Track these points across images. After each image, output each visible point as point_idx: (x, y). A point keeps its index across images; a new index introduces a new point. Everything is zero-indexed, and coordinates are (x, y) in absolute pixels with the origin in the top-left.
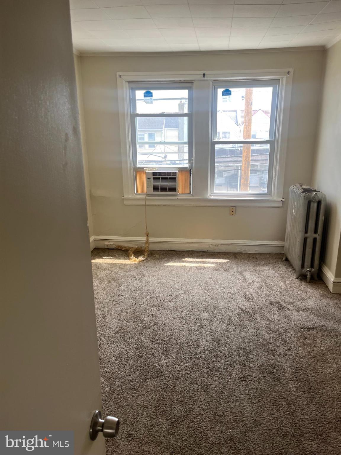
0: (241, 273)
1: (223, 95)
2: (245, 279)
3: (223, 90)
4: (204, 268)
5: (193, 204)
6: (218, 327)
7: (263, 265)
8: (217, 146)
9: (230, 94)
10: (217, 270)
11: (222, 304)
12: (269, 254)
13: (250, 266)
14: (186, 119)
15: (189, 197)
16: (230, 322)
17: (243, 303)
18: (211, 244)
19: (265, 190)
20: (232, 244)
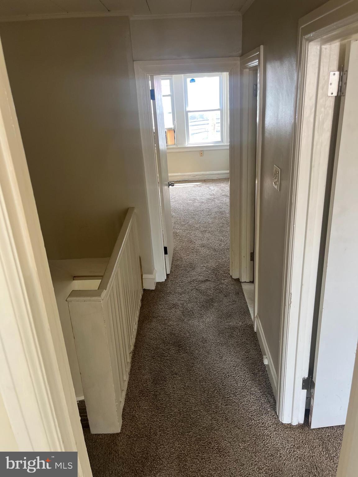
0: (208, 187)
1: (190, 82)
2: (210, 189)
3: (191, 79)
4: (187, 187)
5: (178, 150)
6: (197, 204)
7: (220, 183)
8: (190, 114)
9: (195, 81)
10: (195, 187)
11: (198, 198)
12: (225, 179)
13: (213, 184)
14: (169, 98)
15: (175, 146)
16: (203, 202)
17: (209, 197)
18: (190, 175)
19: (219, 139)
20: (203, 175)
